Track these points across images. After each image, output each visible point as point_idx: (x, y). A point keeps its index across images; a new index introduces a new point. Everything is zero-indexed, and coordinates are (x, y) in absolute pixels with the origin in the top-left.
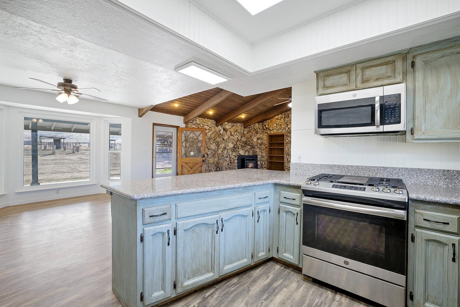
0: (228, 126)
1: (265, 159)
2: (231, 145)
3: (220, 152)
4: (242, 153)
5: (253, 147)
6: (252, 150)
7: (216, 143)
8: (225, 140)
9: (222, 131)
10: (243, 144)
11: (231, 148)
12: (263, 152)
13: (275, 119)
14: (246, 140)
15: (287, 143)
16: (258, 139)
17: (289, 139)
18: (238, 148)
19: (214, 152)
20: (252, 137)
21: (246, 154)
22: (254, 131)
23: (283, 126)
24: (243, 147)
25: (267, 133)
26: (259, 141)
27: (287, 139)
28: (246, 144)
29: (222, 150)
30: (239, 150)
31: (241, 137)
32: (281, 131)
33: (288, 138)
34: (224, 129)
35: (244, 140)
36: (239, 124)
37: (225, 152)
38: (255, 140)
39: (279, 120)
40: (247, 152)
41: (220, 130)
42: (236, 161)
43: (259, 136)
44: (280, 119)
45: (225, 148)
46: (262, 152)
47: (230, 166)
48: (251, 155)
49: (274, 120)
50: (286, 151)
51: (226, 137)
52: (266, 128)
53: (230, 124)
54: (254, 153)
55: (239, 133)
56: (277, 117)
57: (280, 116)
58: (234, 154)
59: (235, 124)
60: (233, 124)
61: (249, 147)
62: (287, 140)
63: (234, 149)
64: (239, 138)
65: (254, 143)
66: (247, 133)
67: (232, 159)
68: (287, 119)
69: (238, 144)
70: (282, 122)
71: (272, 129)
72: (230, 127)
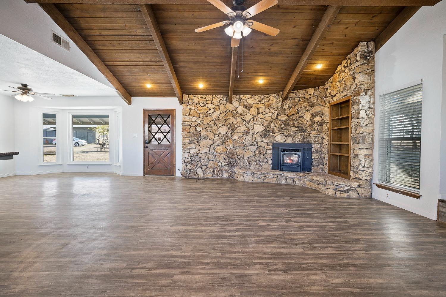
0: (252, 100)
1: (327, 149)
2: (259, 128)
3: (235, 137)
4: (280, 138)
5: (301, 129)
6: (300, 133)
7: (229, 126)
8: (246, 121)
9: (240, 109)
10: (283, 126)
11: (261, 132)
12: (325, 137)
14: (287, 118)
16: (314, 115)
18: (273, 132)
19: (225, 138)
20: (300, 113)
21: (289, 141)
22: (305, 102)
24: (282, 130)
25: (329, 102)
26: (317, 119)
27: (354, 108)
28: (288, 124)
29: (241, 135)
30: (275, 135)
31: (278, 115)
32: (345, 93)
34: (245, 106)
35: (284, 119)
36: (273, 95)
37: (249, 138)
38: (308, 116)
39: (343, 73)
40: (290, 138)
41: (237, 108)
42: (270, 152)
43: (317, 109)
44: (344, 70)
45: (247, 132)
46: (323, 138)
47: (258, 159)
48: (298, 142)
50: (350, 132)
51: (248, 117)
52: (329, 94)
53: (256, 97)
54: (304, 139)
55: (273, 108)
58: (265, 140)
59: (266, 96)
60: (262, 97)
61: (293, 129)
63: (265, 134)
64: (274, 116)
65: (305, 122)
66: (290, 108)
67: (262, 148)
69: (273, 125)
70: (347, 75)
71: (334, 94)
72: (257, 101)
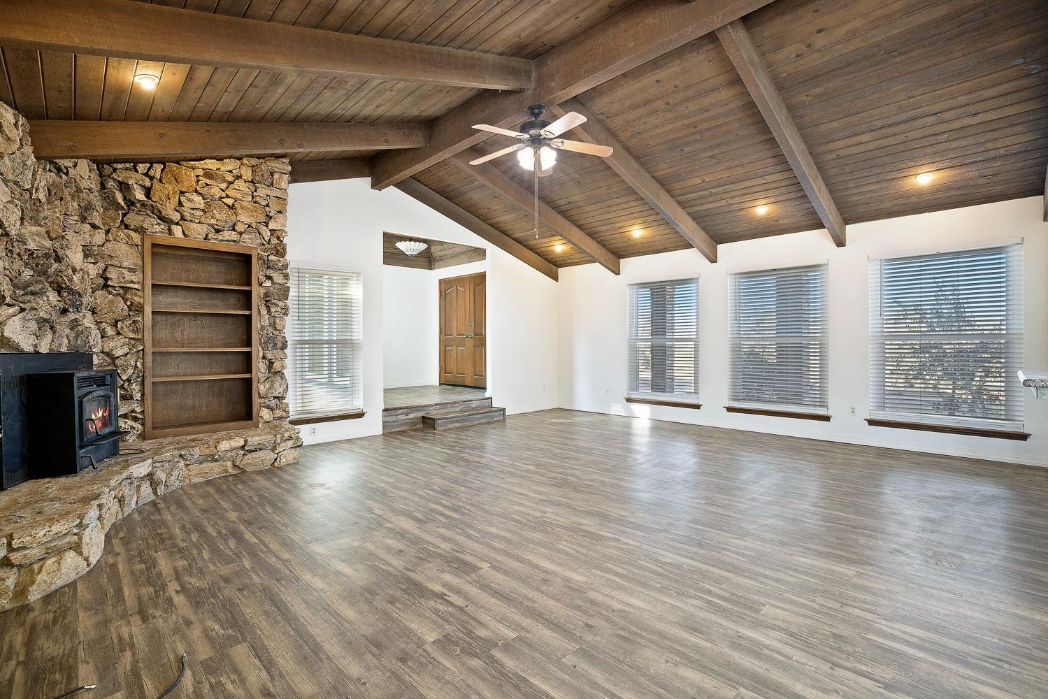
1: (130, 372)
13: (201, 172)
15: (266, 295)
17: (278, 278)
21: (44, 345)
23: (244, 218)
25: (141, 230)
26: (91, 268)
27: (269, 278)
32: (234, 236)
33: (269, 272)
39: (224, 186)
40: (46, 334)
44: (230, 178)
46: (102, 335)
48: (66, 351)
49: (189, 175)
50: (262, 328)
52: (131, 203)
54: (75, 338)
56: (211, 164)
57: (230, 165)
62: (268, 283)
68: (267, 192)
70: (239, 196)
71: (176, 217)
